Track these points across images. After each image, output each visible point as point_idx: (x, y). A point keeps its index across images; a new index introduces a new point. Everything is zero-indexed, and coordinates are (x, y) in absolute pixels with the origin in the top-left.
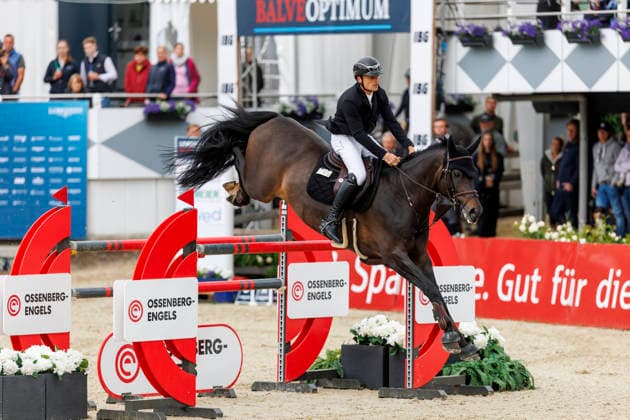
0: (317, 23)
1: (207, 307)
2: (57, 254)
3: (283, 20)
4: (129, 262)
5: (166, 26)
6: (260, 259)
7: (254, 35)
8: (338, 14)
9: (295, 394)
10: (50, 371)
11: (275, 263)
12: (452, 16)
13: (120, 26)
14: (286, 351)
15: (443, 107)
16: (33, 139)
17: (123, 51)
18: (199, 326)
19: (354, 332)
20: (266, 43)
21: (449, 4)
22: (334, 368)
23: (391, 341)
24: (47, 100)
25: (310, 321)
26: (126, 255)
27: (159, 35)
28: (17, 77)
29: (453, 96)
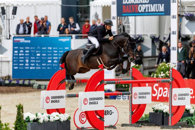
0: (142, 12)
1: (107, 100)
2: (61, 84)
3: (131, 12)
4: (84, 87)
5: (95, 13)
6: (124, 86)
7: (122, 16)
8: (148, 10)
9: (135, 128)
10: (59, 120)
11: (128, 87)
12: (183, 11)
13: (81, 14)
14: (132, 114)
15: (181, 38)
16: (54, 48)
17: (81, 21)
18: (105, 106)
19: (153, 108)
20: (126, 19)
21: (182, 7)
22: (147, 120)
23: (164, 111)
24: (58, 37)
25: (139, 105)
26: (82, 84)
27: (93, 16)
28: (48, 29)
29: (184, 35)
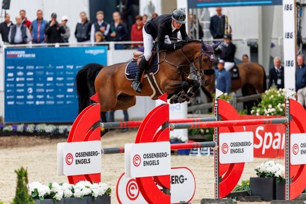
1: (174, 157)
2: (93, 130)
5: (149, 3)
6: (202, 131)
7: (197, 7)
10: (90, 195)
11: (212, 132)
13: (123, 4)
14: (219, 182)
16: (77, 67)
18: (172, 168)
19: (257, 170)
20: (204, 12)
22: (246, 190)
23: (277, 175)
25: (232, 165)
